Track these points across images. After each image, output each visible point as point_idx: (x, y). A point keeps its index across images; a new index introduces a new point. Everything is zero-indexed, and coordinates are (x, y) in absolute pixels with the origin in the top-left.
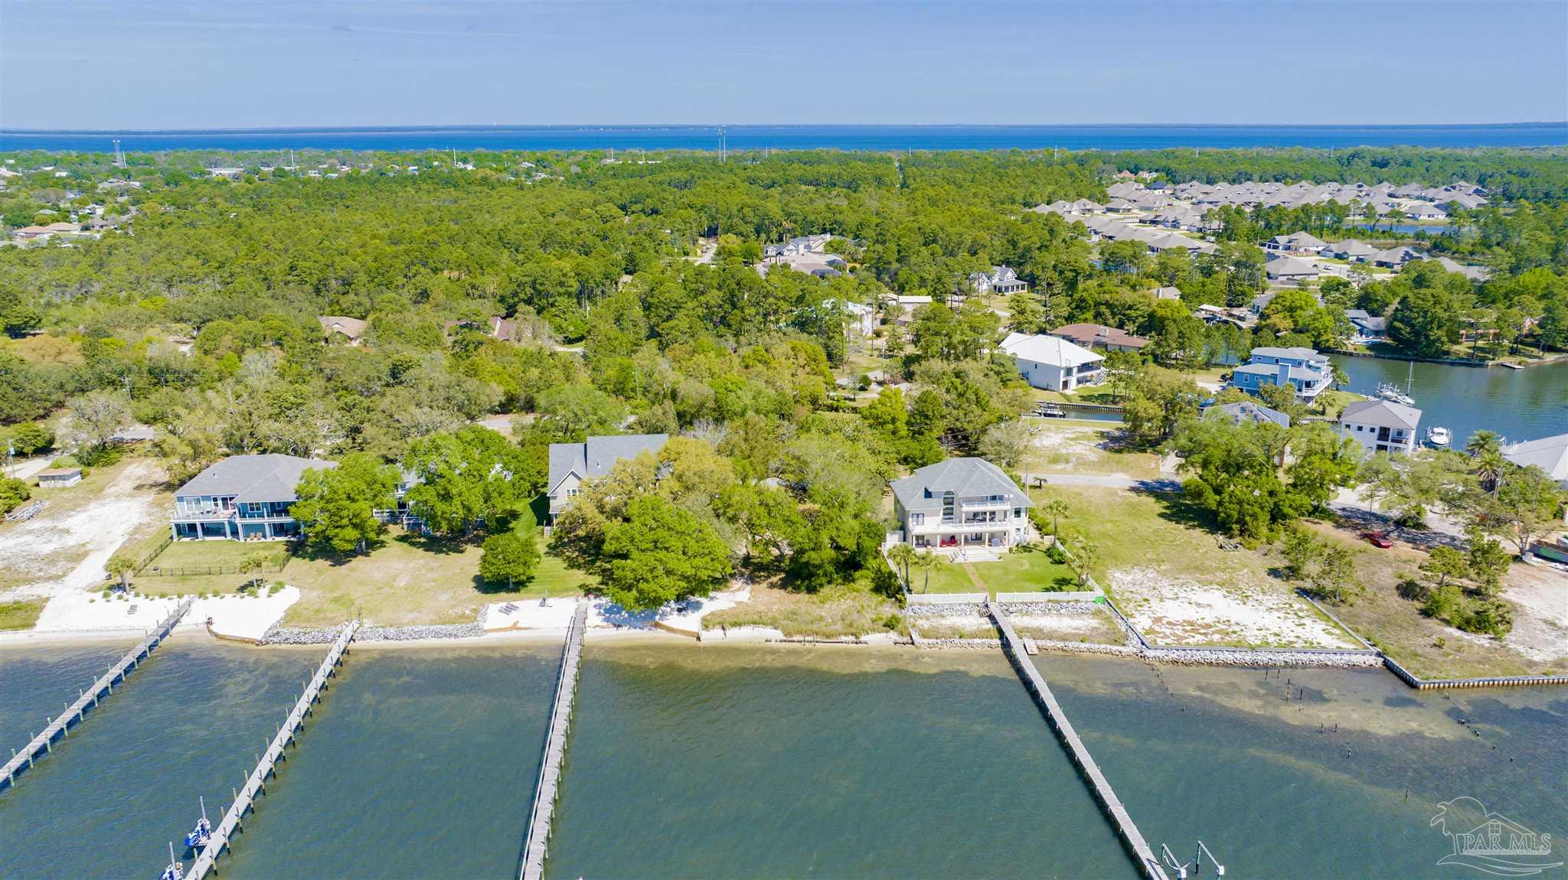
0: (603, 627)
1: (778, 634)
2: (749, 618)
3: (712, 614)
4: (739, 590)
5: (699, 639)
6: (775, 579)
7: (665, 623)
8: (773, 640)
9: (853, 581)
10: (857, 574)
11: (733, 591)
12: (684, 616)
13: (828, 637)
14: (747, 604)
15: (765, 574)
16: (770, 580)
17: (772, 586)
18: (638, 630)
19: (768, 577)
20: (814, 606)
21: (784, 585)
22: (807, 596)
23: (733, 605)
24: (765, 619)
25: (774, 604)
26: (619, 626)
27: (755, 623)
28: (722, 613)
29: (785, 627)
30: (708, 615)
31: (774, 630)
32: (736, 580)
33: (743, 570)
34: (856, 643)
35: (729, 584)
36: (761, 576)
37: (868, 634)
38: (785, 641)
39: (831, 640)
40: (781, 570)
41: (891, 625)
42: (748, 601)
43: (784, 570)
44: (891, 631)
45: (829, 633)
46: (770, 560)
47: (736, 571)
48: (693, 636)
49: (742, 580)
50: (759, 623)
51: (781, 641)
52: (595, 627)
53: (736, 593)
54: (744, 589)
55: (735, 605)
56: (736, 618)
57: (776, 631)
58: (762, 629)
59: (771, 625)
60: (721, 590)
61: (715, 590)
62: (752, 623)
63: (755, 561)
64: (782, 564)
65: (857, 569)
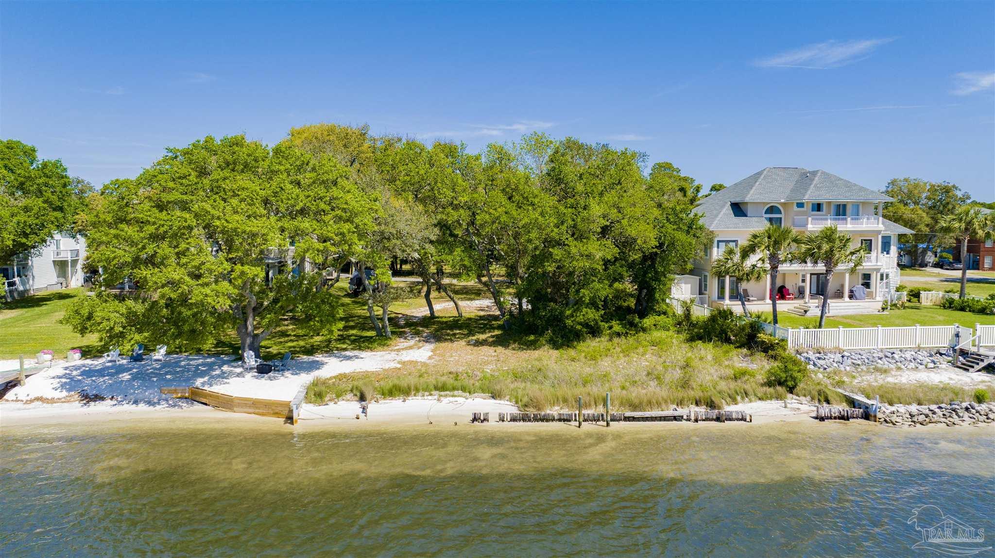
0: (52, 401)
2: (432, 380)
3: (341, 377)
4: (411, 348)
5: (290, 419)
6: (482, 337)
7: (218, 389)
8: (493, 418)
9: (644, 330)
10: (648, 322)
11: (398, 350)
12: (270, 379)
13: (634, 407)
14: (424, 364)
15: (466, 332)
16: (474, 338)
17: (479, 343)
18: (142, 407)
19: (468, 335)
20: (577, 364)
21: (500, 342)
22: (555, 353)
23: (393, 365)
24: (468, 382)
25: (487, 363)
26: (98, 398)
27: (441, 388)
28: (366, 375)
29: (520, 393)
30: (331, 378)
31: (493, 401)
32: (405, 338)
33: (421, 329)
34: (718, 419)
35: (389, 342)
36: (454, 335)
37: (735, 401)
38: (525, 418)
39: (647, 414)
40: (493, 328)
41: (780, 384)
42: (428, 362)
43: (499, 327)
44: (790, 396)
45: (636, 401)
46: (470, 319)
47: (407, 330)
48: (277, 414)
49: (417, 339)
50: (454, 389)
51: (514, 419)
52: (32, 401)
53: (404, 352)
54: (419, 348)
55: (399, 366)
56: (396, 382)
57: (498, 401)
58: (461, 400)
59: (483, 391)
60: (371, 349)
61: (360, 349)
62: (436, 388)
63: (444, 320)
64: (493, 322)
65: (642, 316)
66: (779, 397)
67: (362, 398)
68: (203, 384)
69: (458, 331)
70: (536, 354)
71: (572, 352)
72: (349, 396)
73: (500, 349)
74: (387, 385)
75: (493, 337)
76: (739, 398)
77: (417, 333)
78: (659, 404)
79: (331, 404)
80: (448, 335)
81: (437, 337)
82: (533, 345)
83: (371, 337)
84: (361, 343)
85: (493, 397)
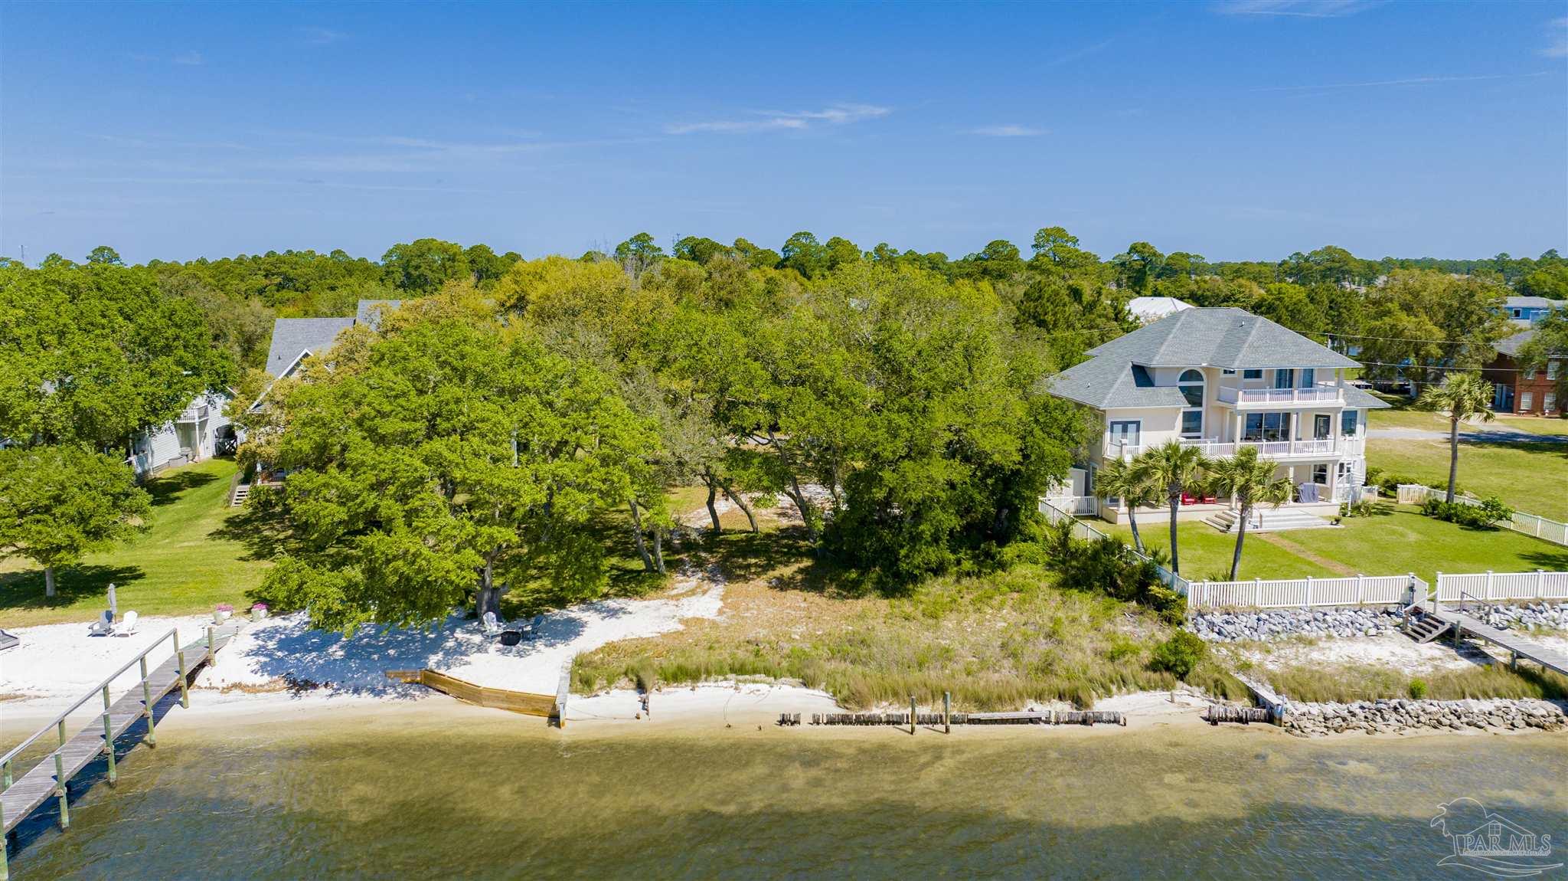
0: (253, 689)
1: (820, 701)
2: (724, 655)
3: (611, 648)
4: (692, 592)
5: (555, 719)
6: (786, 571)
7: (457, 673)
8: (806, 719)
9: (1003, 566)
10: (1009, 552)
11: (677, 597)
12: (520, 654)
13: (982, 704)
14: (714, 624)
15: (762, 561)
16: (777, 573)
17: (783, 585)
18: (366, 698)
19: (765, 569)
20: (912, 625)
21: (812, 582)
22: (884, 604)
23: (674, 626)
24: (772, 659)
25: (794, 622)
26: (308, 685)
27: (739, 670)
28: (640, 646)
29: (840, 679)
30: (596, 652)
31: (804, 690)
32: (684, 574)
33: (703, 555)
34: (1084, 722)
35: (664, 583)
36: (749, 566)
37: (1109, 693)
38: (845, 720)
39: (997, 715)
40: (800, 554)
41: (1168, 668)
42: (718, 619)
43: (810, 553)
44: (1179, 684)
45: (983, 695)
46: (768, 536)
47: (684, 556)
48: (538, 712)
49: (700, 575)
50: (755, 671)
51: (831, 722)
52: (229, 689)
53: (684, 601)
54: (704, 592)
55: (681, 627)
56: (681, 661)
57: (810, 691)
58: (764, 687)
59: (792, 675)
60: (640, 595)
61: (626, 596)
62: (733, 670)
63: (733, 537)
64: (802, 543)
65: (1003, 541)
66: (1167, 687)
67: (641, 687)
68: (438, 664)
69: (753, 561)
70: (860, 605)
71: (905, 606)
72: (623, 681)
73: (812, 597)
74: (671, 662)
75: (801, 571)
76: (1114, 688)
77: (700, 564)
78: (1012, 700)
79: (602, 693)
80: (740, 567)
81: (726, 572)
82: (853, 589)
83: (639, 572)
84: (628, 584)
85: (805, 685)
